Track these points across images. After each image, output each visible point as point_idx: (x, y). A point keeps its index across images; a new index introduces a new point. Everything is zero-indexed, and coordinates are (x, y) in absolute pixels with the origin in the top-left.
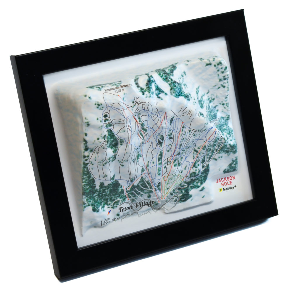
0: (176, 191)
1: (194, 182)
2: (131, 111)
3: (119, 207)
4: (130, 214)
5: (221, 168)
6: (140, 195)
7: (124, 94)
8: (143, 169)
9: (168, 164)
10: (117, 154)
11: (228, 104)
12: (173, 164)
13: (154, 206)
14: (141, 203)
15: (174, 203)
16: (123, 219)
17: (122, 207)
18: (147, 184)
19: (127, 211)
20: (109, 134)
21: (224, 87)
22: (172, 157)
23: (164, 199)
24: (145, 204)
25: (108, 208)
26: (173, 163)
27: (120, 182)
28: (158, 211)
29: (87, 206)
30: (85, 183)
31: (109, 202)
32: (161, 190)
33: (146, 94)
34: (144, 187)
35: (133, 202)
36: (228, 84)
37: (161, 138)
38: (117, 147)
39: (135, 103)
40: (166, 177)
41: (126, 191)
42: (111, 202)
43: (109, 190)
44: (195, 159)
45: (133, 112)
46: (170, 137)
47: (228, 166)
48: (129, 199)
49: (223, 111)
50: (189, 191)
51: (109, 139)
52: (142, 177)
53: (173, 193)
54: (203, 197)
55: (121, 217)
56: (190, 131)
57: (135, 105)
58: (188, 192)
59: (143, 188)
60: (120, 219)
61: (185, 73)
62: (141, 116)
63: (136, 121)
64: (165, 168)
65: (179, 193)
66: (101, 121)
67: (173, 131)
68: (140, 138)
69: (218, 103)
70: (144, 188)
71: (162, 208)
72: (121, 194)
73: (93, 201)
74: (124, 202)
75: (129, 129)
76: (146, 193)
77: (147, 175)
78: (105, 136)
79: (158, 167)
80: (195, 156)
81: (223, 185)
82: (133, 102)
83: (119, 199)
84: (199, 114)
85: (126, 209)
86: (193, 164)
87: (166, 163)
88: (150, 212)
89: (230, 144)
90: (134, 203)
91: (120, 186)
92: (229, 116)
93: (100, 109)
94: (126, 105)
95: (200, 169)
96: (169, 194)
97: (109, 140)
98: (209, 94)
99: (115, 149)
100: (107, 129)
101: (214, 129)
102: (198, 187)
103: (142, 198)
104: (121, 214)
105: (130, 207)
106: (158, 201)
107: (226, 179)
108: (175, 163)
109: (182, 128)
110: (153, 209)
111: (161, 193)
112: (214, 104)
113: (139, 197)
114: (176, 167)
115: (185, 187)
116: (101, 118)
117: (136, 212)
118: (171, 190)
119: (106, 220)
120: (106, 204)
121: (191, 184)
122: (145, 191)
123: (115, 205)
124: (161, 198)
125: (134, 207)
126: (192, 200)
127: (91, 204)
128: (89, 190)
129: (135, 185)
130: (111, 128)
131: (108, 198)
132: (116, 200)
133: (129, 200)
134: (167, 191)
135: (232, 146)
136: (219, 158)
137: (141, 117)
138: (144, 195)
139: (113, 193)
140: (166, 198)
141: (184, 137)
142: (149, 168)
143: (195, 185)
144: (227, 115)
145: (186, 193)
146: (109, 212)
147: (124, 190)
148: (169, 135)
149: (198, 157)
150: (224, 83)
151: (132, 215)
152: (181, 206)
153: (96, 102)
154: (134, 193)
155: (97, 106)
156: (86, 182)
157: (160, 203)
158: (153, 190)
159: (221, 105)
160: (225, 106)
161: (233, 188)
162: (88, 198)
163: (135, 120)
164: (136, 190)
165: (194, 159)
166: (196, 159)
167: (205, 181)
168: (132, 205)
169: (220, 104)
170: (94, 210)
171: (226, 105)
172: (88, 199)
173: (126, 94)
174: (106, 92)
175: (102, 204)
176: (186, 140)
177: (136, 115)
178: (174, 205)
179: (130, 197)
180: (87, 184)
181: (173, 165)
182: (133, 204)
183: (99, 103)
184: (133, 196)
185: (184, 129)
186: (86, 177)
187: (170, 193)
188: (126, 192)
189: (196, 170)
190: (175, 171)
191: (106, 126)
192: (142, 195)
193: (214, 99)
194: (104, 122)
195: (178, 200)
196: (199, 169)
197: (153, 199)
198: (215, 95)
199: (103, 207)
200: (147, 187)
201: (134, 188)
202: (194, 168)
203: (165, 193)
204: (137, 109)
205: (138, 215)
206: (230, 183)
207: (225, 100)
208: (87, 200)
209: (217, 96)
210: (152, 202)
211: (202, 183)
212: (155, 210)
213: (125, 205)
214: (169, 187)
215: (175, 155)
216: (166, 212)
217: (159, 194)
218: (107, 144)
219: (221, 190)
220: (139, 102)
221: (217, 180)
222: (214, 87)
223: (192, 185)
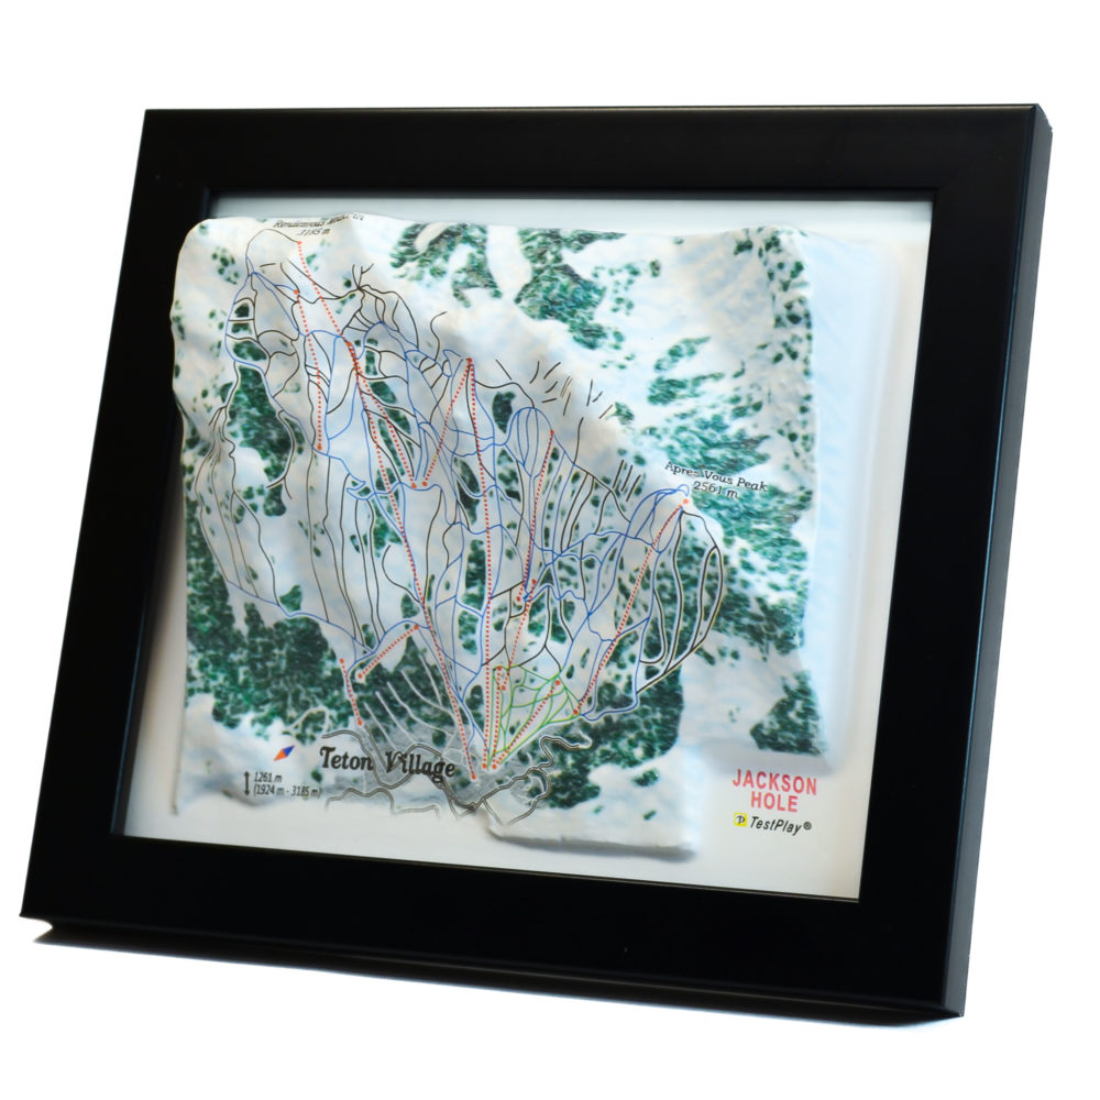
0: (541, 752)
1: (618, 737)
2: (333, 314)
3: (321, 742)
4: (364, 792)
5: (738, 709)
6: (403, 721)
7: (322, 244)
8: (406, 600)
9: (510, 617)
10: (280, 486)
11: (813, 440)
12: (527, 618)
13: (453, 786)
14: (405, 756)
15: (529, 800)
16: (332, 799)
17: (333, 749)
18: (433, 683)
19: (349, 774)
20: (244, 387)
21: (794, 356)
22: (525, 586)
23: (491, 771)
24: (421, 767)
25: (286, 733)
26: (527, 613)
27: (327, 631)
28: (470, 819)
29: (199, 690)
30: (195, 587)
31: (291, 713)
32: (485, 728)
33: (408, 269)
34: (424, 693)
35: (378, 741)
36: (810, 345)
37: (464, 479)
38: (285, 455)
39: (354, 287)
40: (503, 671)
41: (350, 684)
42: (297, 711)
43: (284, 652)
44: (619, 625)
45: (342, 320)
46: (507, 487)
47: (773, 712)
48: (364, 722)
49: (787, 467)
50: (591, 767)
51: (240, 405)
52: (410, 642)
53: (529, 756)
54: (647, 817)
55: (329, 790)
56: (576, 477)
57: (352, 296)
58: (587, 771)
59: (418, 693)
60: (324, 799)
61: (658, 269)
62: (380, 352)
63: (356, 364)
64: (499, 626)
65: (552, 764)
66: (221, 326)
67: (521, 467)
68: (378, 446)
69: (773, 428)
70: (423, 698)
71: (482, 806)
72: (333, 689)
73: (226, 679)
74: (341, 728)
75: (317, 385)
76: (427, 719)
77: (426, 633)
78: (227, 386)
79: (460, 610)
80: (622, 612)
81: (756, 803)
82: (348, 284)
83: (322, 708)
84: (614, 410)
85: (348, 762)
86: (613, 648)
87: (506, 609)
88: (437, 810)
89: (760, 600)
90: (380, 745)
91: (329, 653)
92: (809, 493)
93: (229, 280)
94: (315, 283)
95: (636, 676)
96: (514, 755)
97: (239, 409)
98: (743, 381)
99: (276, 462)
100: (238, 364)
101: (677, 499)
102: (633, 763)
103: (411, 736)
104: (330, 776)
105: (364, 759)
106: (468, 767)
107: (779, 781)
108: (535, 619)
109: (549, 456)
110: (450, 802)
111: (485, 741)
112: (755, 426)
113: (401, 726)
114: (538, 635)
115: (582, 746)
116: (225, 314)
117: (384, 791)
118: (524, 741)
119: (264, 775)
120: (281, 713)
121: (606, 743)
122: (425, 710)
123: (309, 731)
124: (480, 763)
125: (378, 763)
126: (597, 811)
127: (215, 687)
128: (208, 624)
129: (384, 666)
130: (261, 365)
131: (286, 689)
132: (313, 710)
133: (362, 727)
134: (510, 738)
135: (770, 608)
136: (722, 654)
137: (377, 356)
138: (420, 726)
139: (302, 675)
140: (500, 767)
141: (554, 498)
142: (430, 604)
143: (620, 752)
144: (802, 488)
145: (576, 772)
146: (287, 751)
147: (344, 675)
148: (507, 481)
149: (629, 622)
150: (795, 338)
151: (368, 795)
152: (550, 821)
153: (218, 248)
154: (383, 702)
155: (218, 263)
156: (198, 584)
157: (476, 782)
158: (456, 718)
159: (785, 440)
160: (798, 442)
161: (797, 830)
162: (207, 660)
163: (354, 360)
164: (391, 695)
165: (616, 624)
166: (625, 628)
167: (665, 749)
168: (374, 755)
169: (781, 432)
170: (218, 715)
171: (804, 444)
172: (206, 665)
173: (329, 245)
174: (277, 229)
175: (267, 708)
176: (563, 514)
177: (358, 343)
178: (527, 809)
179: (366, 716)
180: (200, 594)
181: (526, 623)
182: (377, 750)
183: (228, 256)
184: (378, 717)
185: (556, 464)
186: (197, 565)
187: (519, 753)
188: (351, 688)
189: (618, 677)
190: (533, 651)
191: (237, 349)
192: (411, 722)
193: (758, 407)
194: (230, 332)
195: (544, 793)
196: (629, 677)
197: (452, 756)
198: (765, 389)
199: (266, 721)
200: (431, 694)
201: (380, 681)
202: (614, 668)
203: (500, 747)
204: (358, 315)
205: (392, 806)
206: (790, 803)
207: (800, 417)
208: (202, 665)
209: (769, 394)
210: (447, 770)
211: (650, 753)
212: (460, 810)
213: (345, 745)
214: (518, 724)
215: (534, 581)
216: (495, 828)
217: (477, 741)
218: (229, 420)
219: (741, 819)
220: (366, 288)
221: (739, 772)
222: (761, 352)
223: (608, 747)
